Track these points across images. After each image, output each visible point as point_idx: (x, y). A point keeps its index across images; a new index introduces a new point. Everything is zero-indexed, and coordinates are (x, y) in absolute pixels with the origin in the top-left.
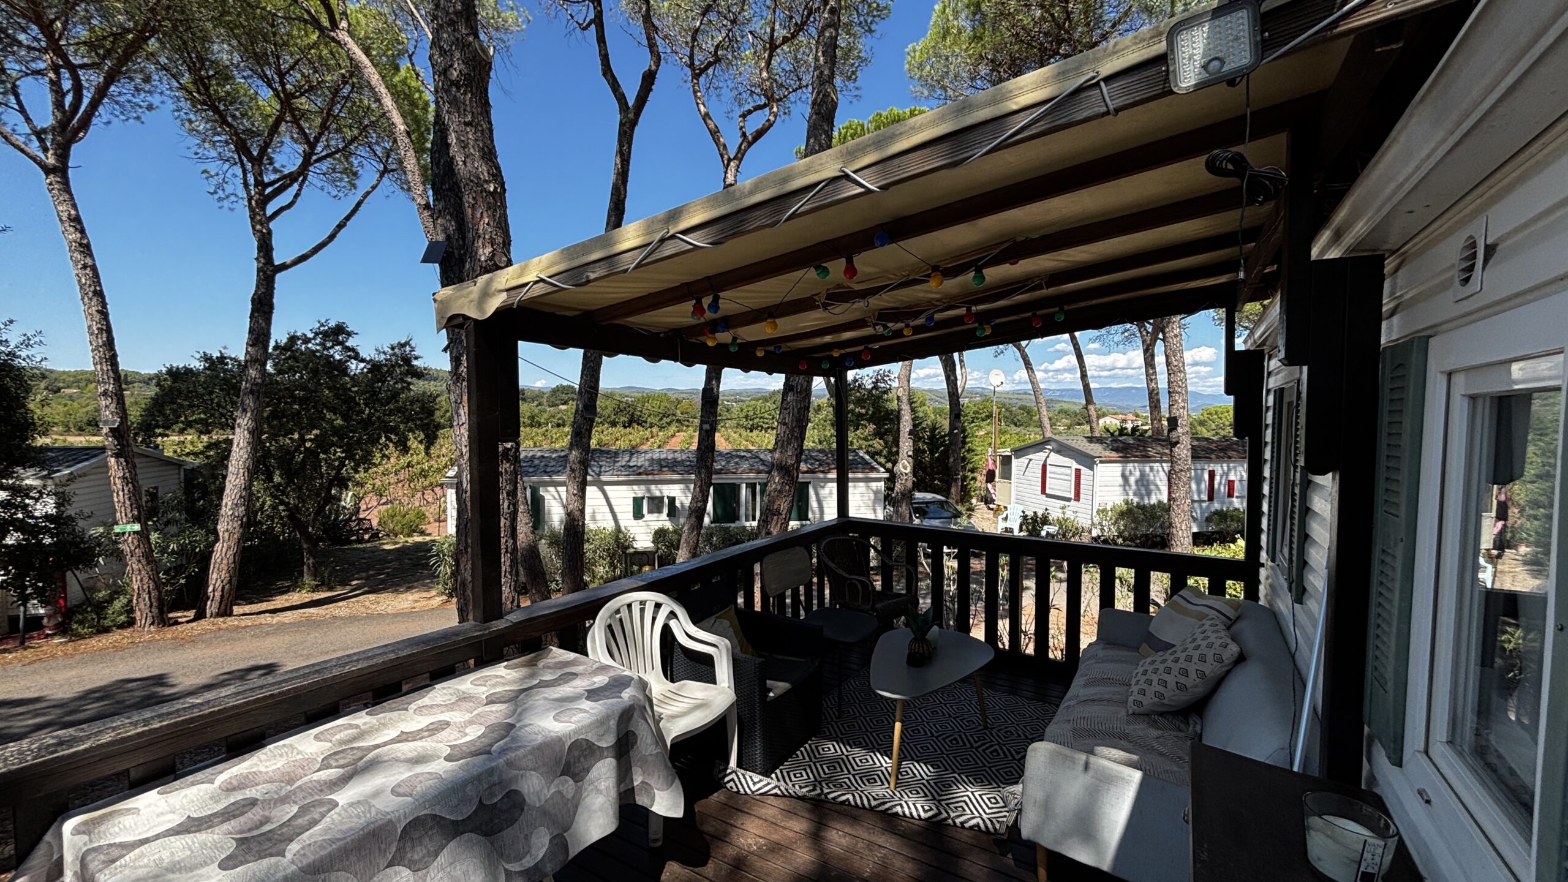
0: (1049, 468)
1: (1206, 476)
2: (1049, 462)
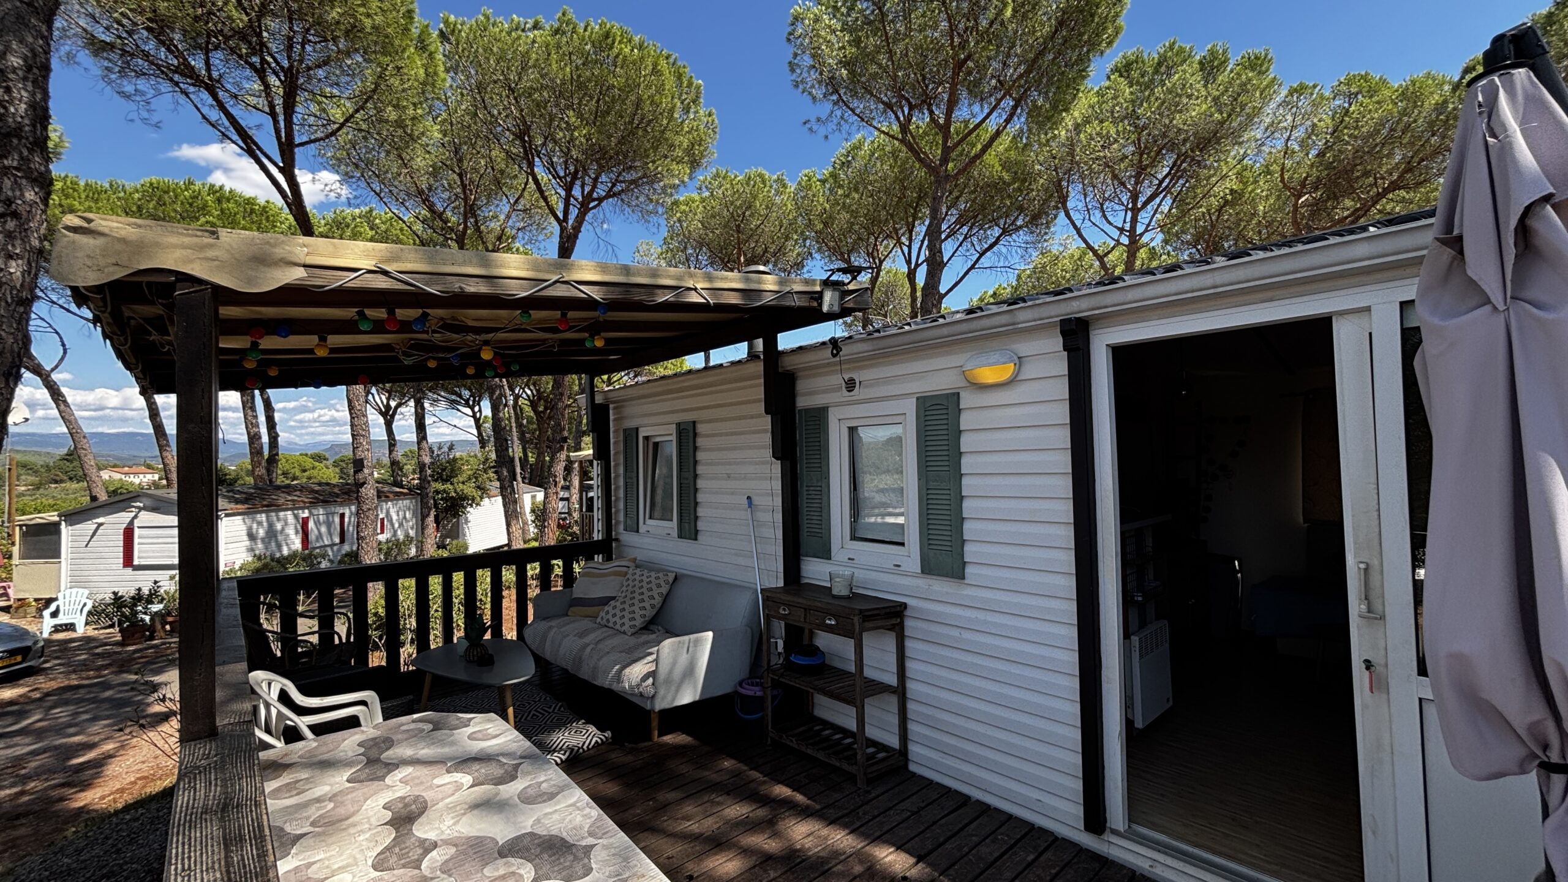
0: (137, 532)
2: (137, 523)
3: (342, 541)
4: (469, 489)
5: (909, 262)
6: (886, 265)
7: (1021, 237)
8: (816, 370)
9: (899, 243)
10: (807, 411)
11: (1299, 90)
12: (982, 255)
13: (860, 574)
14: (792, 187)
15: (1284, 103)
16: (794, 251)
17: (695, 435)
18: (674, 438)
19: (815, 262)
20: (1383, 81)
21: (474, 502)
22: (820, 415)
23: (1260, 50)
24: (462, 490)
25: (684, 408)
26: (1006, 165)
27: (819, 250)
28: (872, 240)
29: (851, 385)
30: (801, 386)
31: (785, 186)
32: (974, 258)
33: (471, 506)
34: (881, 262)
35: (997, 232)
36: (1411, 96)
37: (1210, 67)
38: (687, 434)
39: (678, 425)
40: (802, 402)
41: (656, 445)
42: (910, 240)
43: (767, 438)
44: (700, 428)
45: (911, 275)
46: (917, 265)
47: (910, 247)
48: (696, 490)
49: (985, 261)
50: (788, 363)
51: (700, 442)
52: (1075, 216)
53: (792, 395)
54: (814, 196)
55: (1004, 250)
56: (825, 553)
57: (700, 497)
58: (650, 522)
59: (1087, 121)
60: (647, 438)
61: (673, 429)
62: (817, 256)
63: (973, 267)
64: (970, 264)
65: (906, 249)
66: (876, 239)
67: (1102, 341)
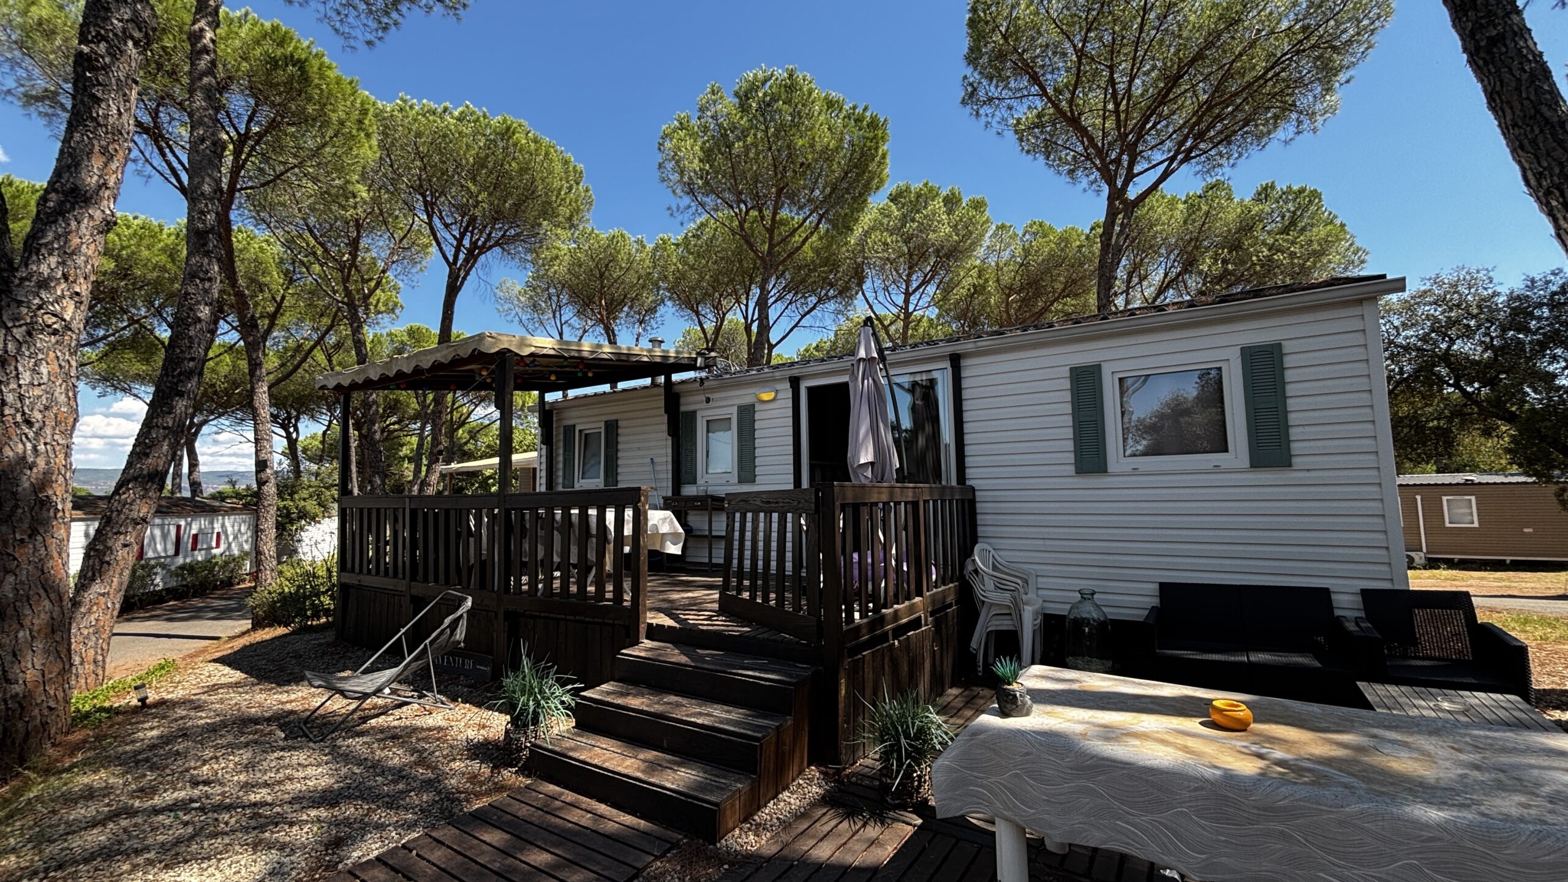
1: (173, 531)
3: (177, 553)
4: (311, 506)
5: (746, 318)
6: (729, 316)
7: (831, 306)
8: (690, 393)
9: (738, 301)
10: (686, 413)
11: (1002, 227)
12: (803, 317)
13: (710, 489)
14: (650, 246)
15: (994, 235)
16: (649, 299)
17: (617, 427)
18: (603, 431)
19: (666, 309)
20: (1051, 228)
21: (314, 519)
22: (693, 414)
23: (978, 197)
24: (304, 507)
25: (610, 412)
26: (817, 251)
27: (670, 298)
28: (717, 295)
29: (708, 400)
30: (682, 400)
31: (644, 247)
32: (797, 319)
33: (310, 524)
34: (724, 315)
35: (813, 299)
36: (1065, 239)
37: (951, 202)
38: (612, 428)
39: (606, 422)
40: (683, 409)
41: (586, 435)
42: (747, 299)
43: (665, 427)
44: (620, 424)
45: (748, 328)
46: (753, 321)
47: (747, 306)
48: (617, 458)
49: (803, 322)
50: (676, 389)
51: (620, 431)
52: (868, 295)
53: (678, 405)
54: (668, 256)
55: (819, 315)
56: (694, 481)
57: (620, 462)
58: (582, 481)
59: (873, 229)
60: (580, 431)
61: (602, 425)
62: (669, 303)
63: (796, 326)
64: (793, 323)
65: (743, 308)
66: (721, 296)
67: (804, 385)
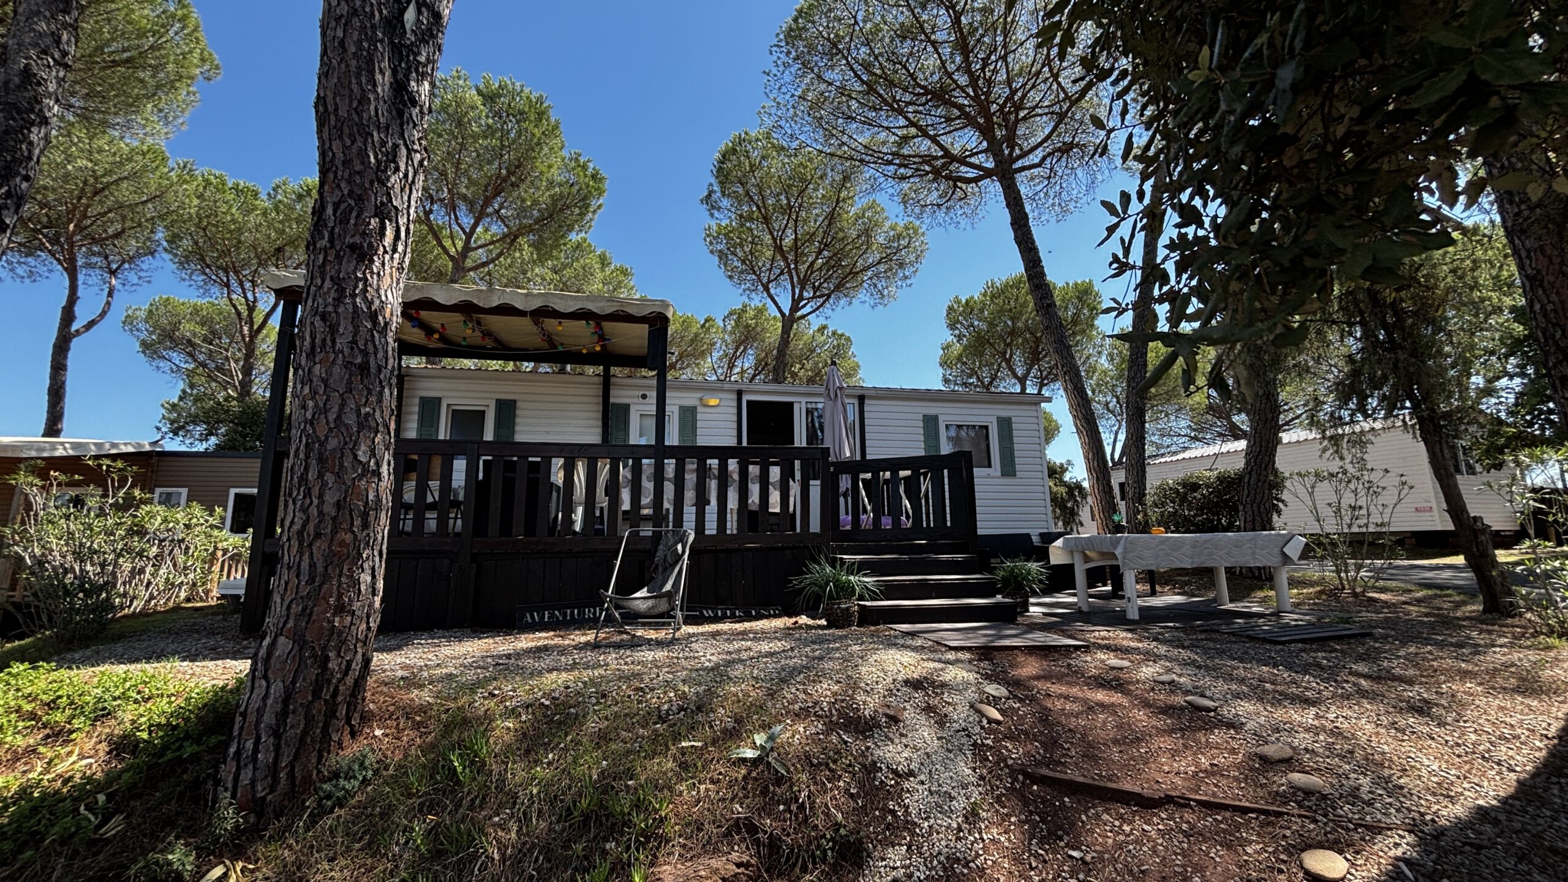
8: (623, 387)
10: (617, 405)
17: (515, 408)
18: (491, 409)
22: (626, 408)
25: (502, 391)
29: (644, 397)
30: (613, 393)
38: (507, 407)
39: (497, 400)
40: (613, 400)
44: (519, 404)
51: (518, 412)
60: (449, 406)
61: (491, 402)
67: (745, 398)
